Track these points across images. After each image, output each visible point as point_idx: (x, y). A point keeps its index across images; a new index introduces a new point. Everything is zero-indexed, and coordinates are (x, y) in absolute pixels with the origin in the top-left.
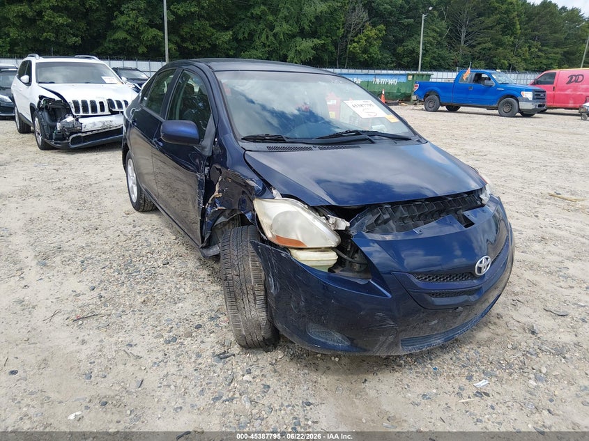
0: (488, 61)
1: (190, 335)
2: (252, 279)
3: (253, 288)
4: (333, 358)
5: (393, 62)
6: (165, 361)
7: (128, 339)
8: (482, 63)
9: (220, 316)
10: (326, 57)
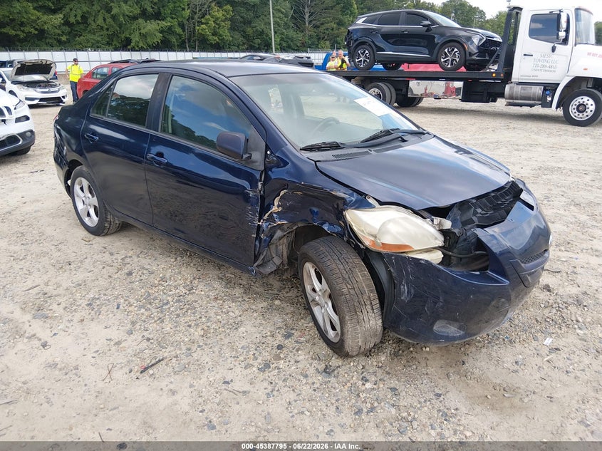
0: (332, 41)
1: (278, 358)
2: (366, 289)
3: (369, 297)
4: (424, 349)
5: (244, 44)
6: (276, 389)
7: (218, 376)
8: (328, 43)
9: (293, 332)
10: (174, 40)
